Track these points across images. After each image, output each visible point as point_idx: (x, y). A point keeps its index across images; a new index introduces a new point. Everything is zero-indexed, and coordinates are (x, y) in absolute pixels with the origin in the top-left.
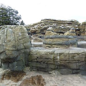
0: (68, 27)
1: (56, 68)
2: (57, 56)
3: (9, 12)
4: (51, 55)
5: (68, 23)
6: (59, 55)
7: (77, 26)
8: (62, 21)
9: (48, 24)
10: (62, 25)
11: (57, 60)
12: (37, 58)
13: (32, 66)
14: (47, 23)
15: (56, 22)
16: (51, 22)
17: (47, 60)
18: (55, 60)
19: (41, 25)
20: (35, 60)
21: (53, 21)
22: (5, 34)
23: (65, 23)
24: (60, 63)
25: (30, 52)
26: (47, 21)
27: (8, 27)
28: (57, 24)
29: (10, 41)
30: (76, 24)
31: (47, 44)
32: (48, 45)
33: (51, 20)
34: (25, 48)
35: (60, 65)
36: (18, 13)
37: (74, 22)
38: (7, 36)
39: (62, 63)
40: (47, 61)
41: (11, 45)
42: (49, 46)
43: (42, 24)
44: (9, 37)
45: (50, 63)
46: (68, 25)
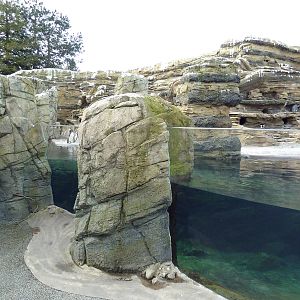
3: (34, 21)
9: (260, 63)
14: (257, 58)
16: (270, 55)
26: (254, 47)
27: (49, 77)
36: (67, 26)
43: (238, 61)
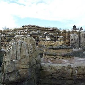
0: (50, 34)
1: (73, 83)
2: (75, 70)
4: (68, 69)
5: (50, 31)
6: (77, 70)
7: (58, 34)
8: (45, 28)
9: (32, 31)
10: (46, 32)
11: (75, 75)
12: (52, 74)
13: (44, 84)
14: (31, 29)
15: (39, 29)
16: (35, 29)
17: (64, 75)
18: (73, 75)
19: (26, 32)
20: (49, 76)
21: (37, 28)
22: (19, 47)
23: (47, 30)
24: (77, 77)
25: (41, 67)
26: (31, 27)
28: (41, 31)
29: (25, 57)
30: (57, 32)
31: (51, 55)
32: (52, 57)
33: (35, 27)
34: (37, 63)
35: (77, 80)
37: (55, 29)
38: (21, 51)
39: (80, 77)
40: (64, 77)
41: (26, 62)
42: (54, 57)
43: (26, 30)
44: (24, 52)
45: (67, 78)
46: (51, 32)
